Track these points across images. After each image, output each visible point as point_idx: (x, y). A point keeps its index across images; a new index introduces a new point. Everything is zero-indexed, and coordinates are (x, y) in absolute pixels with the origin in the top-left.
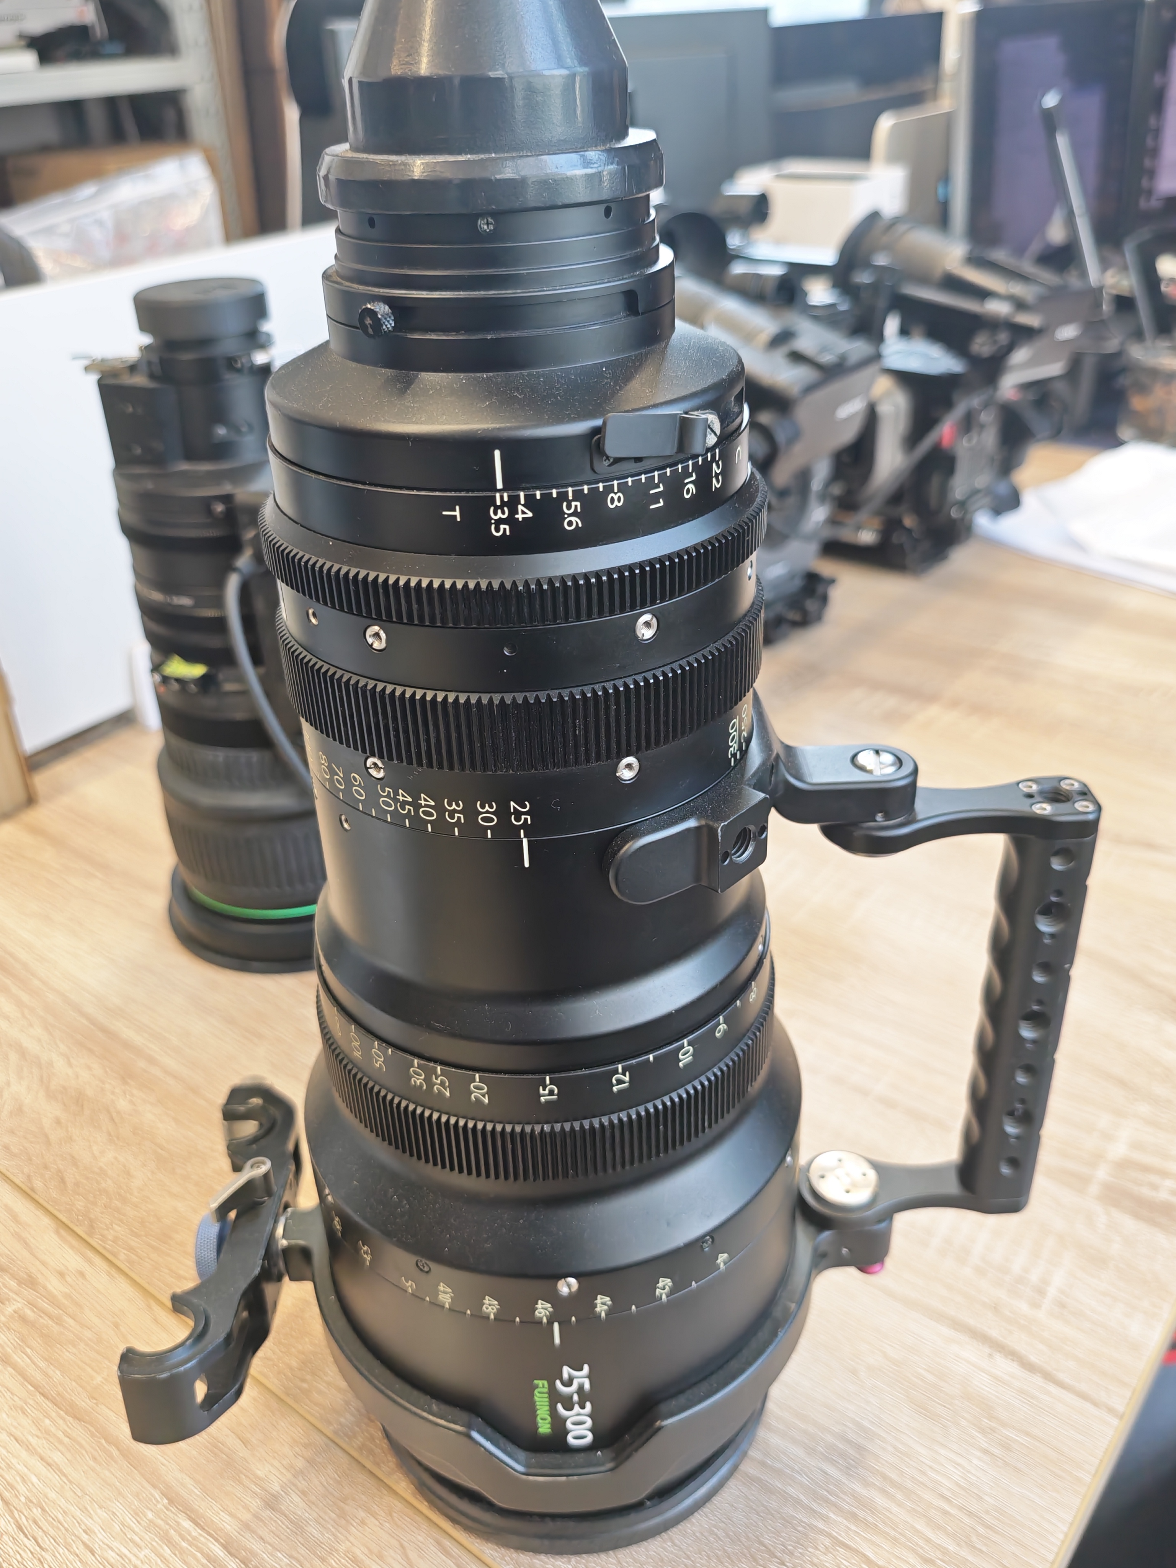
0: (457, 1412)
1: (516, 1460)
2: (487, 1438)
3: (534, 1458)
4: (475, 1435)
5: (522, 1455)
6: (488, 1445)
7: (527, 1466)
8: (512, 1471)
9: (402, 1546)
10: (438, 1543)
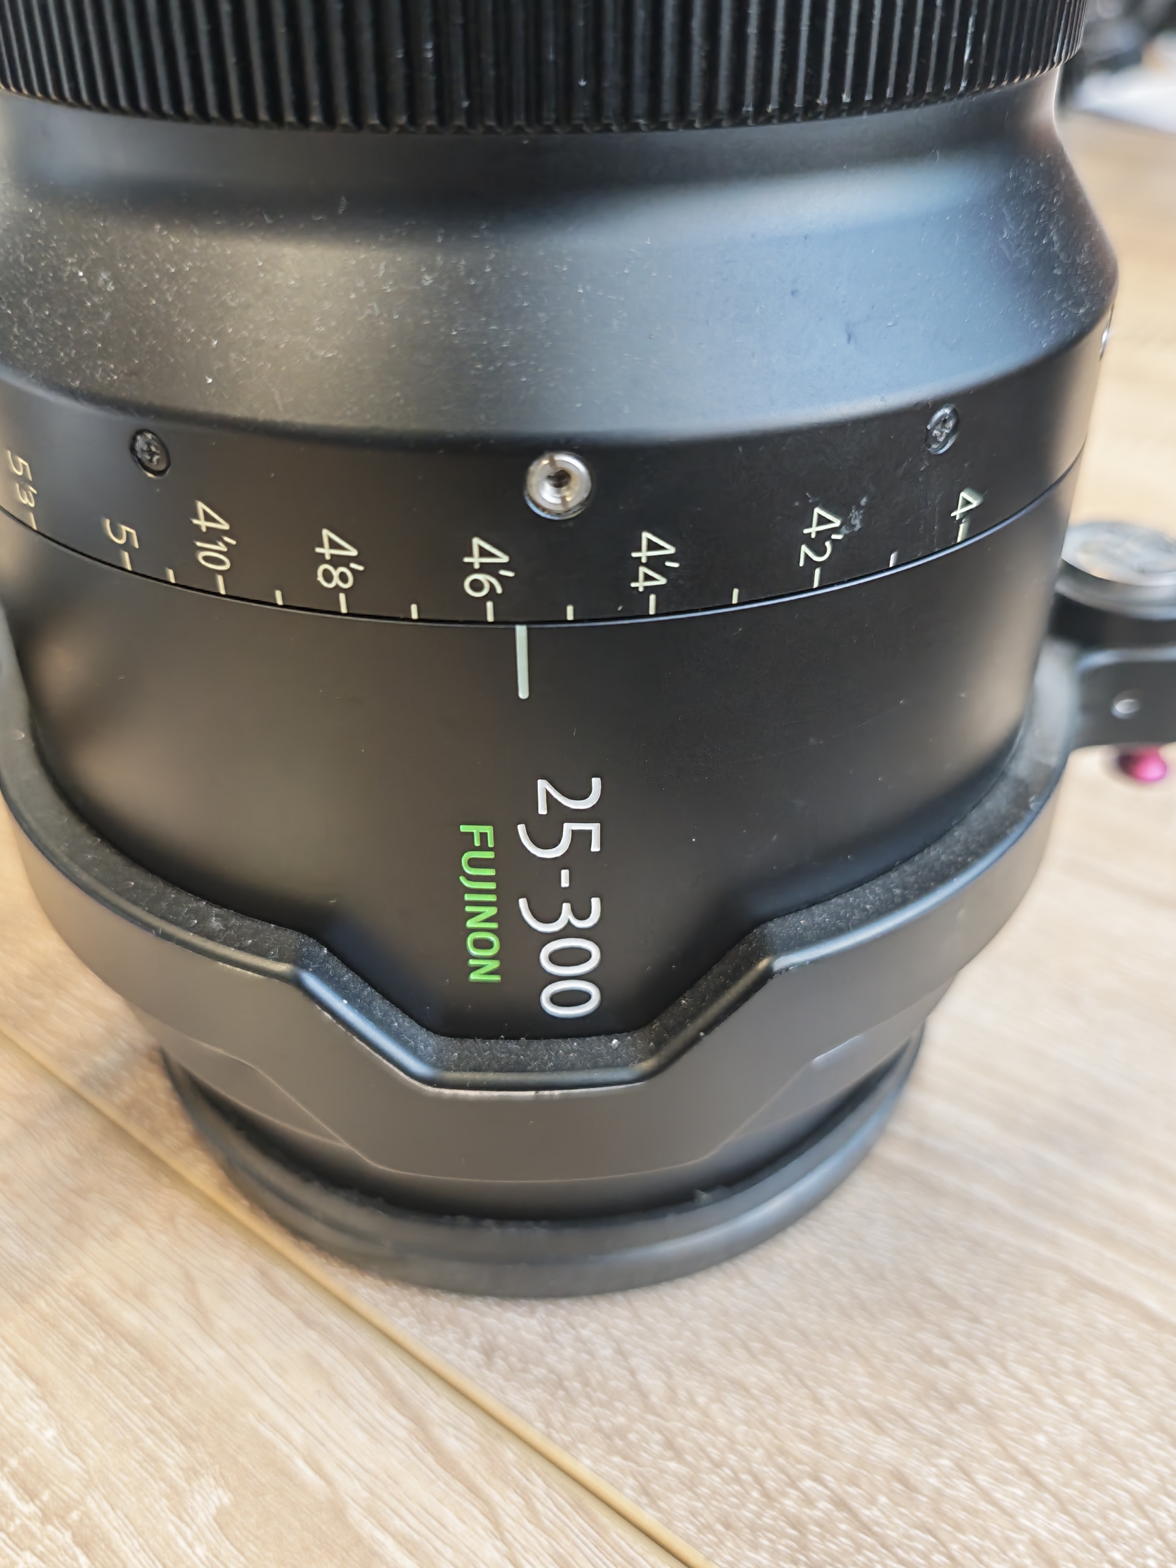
0: (271, 932)
1: (414, 1051)
2: (341, 990)
3: (454, 1049)
4: (312, 982)
5: (429, 1041)
6: (341, 1006)
7: (439, 1064)
8: (402, 1074)
9: (189, 1277)
10: (264, 1274)
